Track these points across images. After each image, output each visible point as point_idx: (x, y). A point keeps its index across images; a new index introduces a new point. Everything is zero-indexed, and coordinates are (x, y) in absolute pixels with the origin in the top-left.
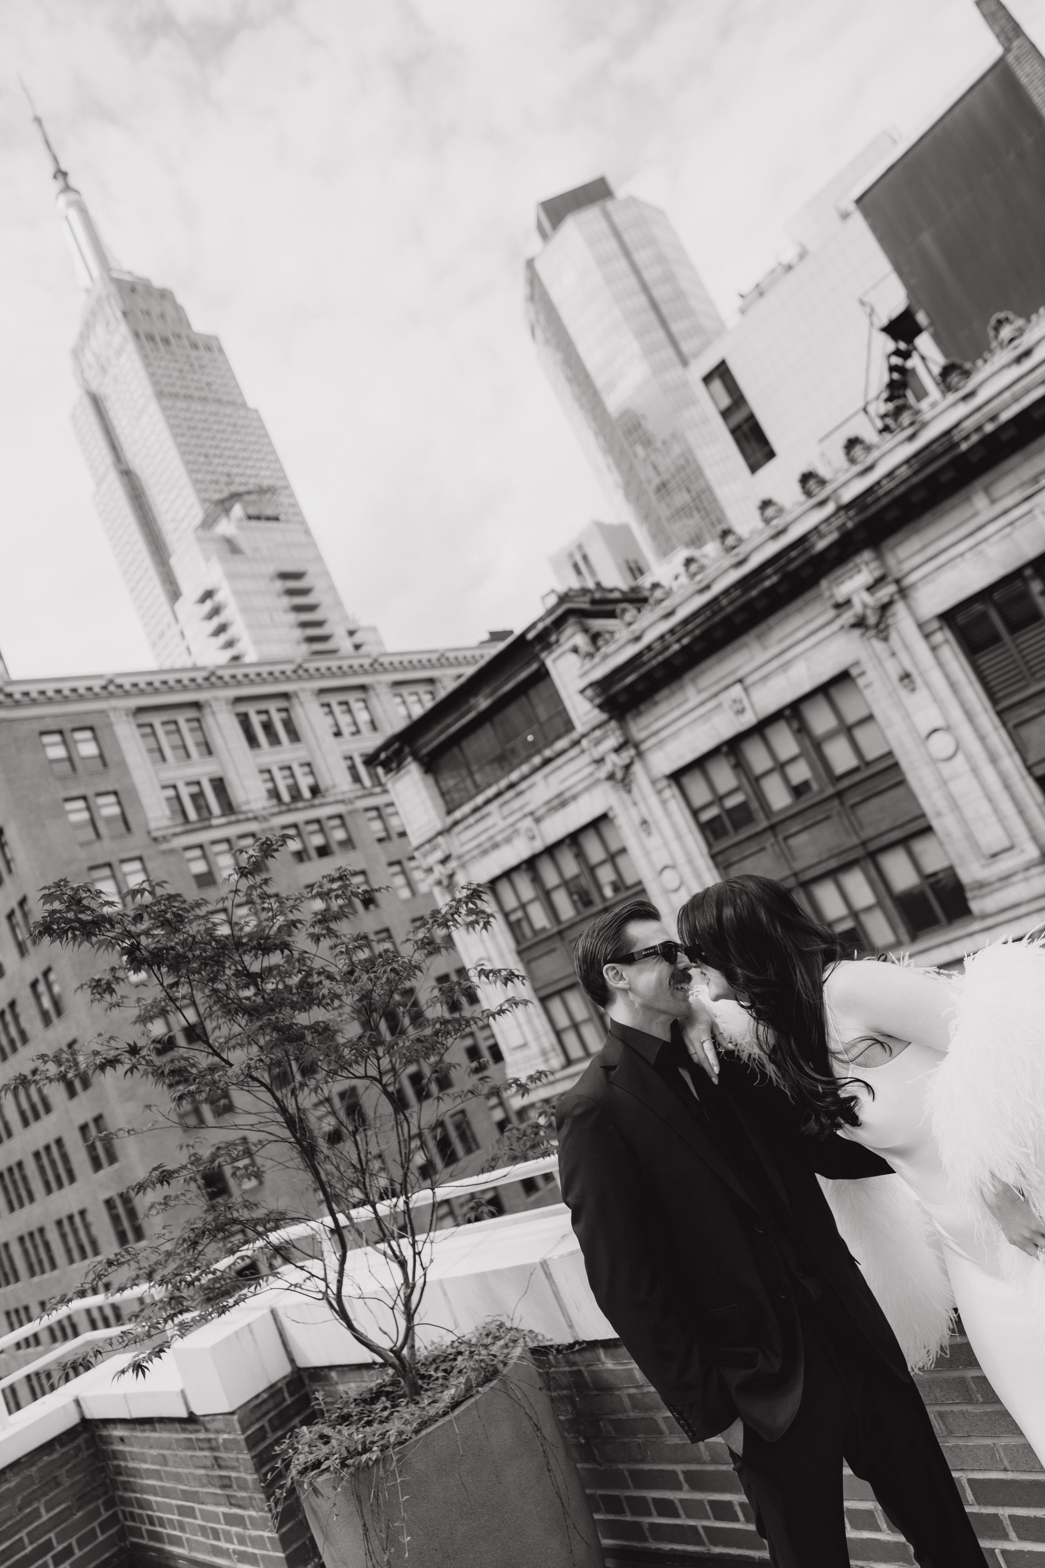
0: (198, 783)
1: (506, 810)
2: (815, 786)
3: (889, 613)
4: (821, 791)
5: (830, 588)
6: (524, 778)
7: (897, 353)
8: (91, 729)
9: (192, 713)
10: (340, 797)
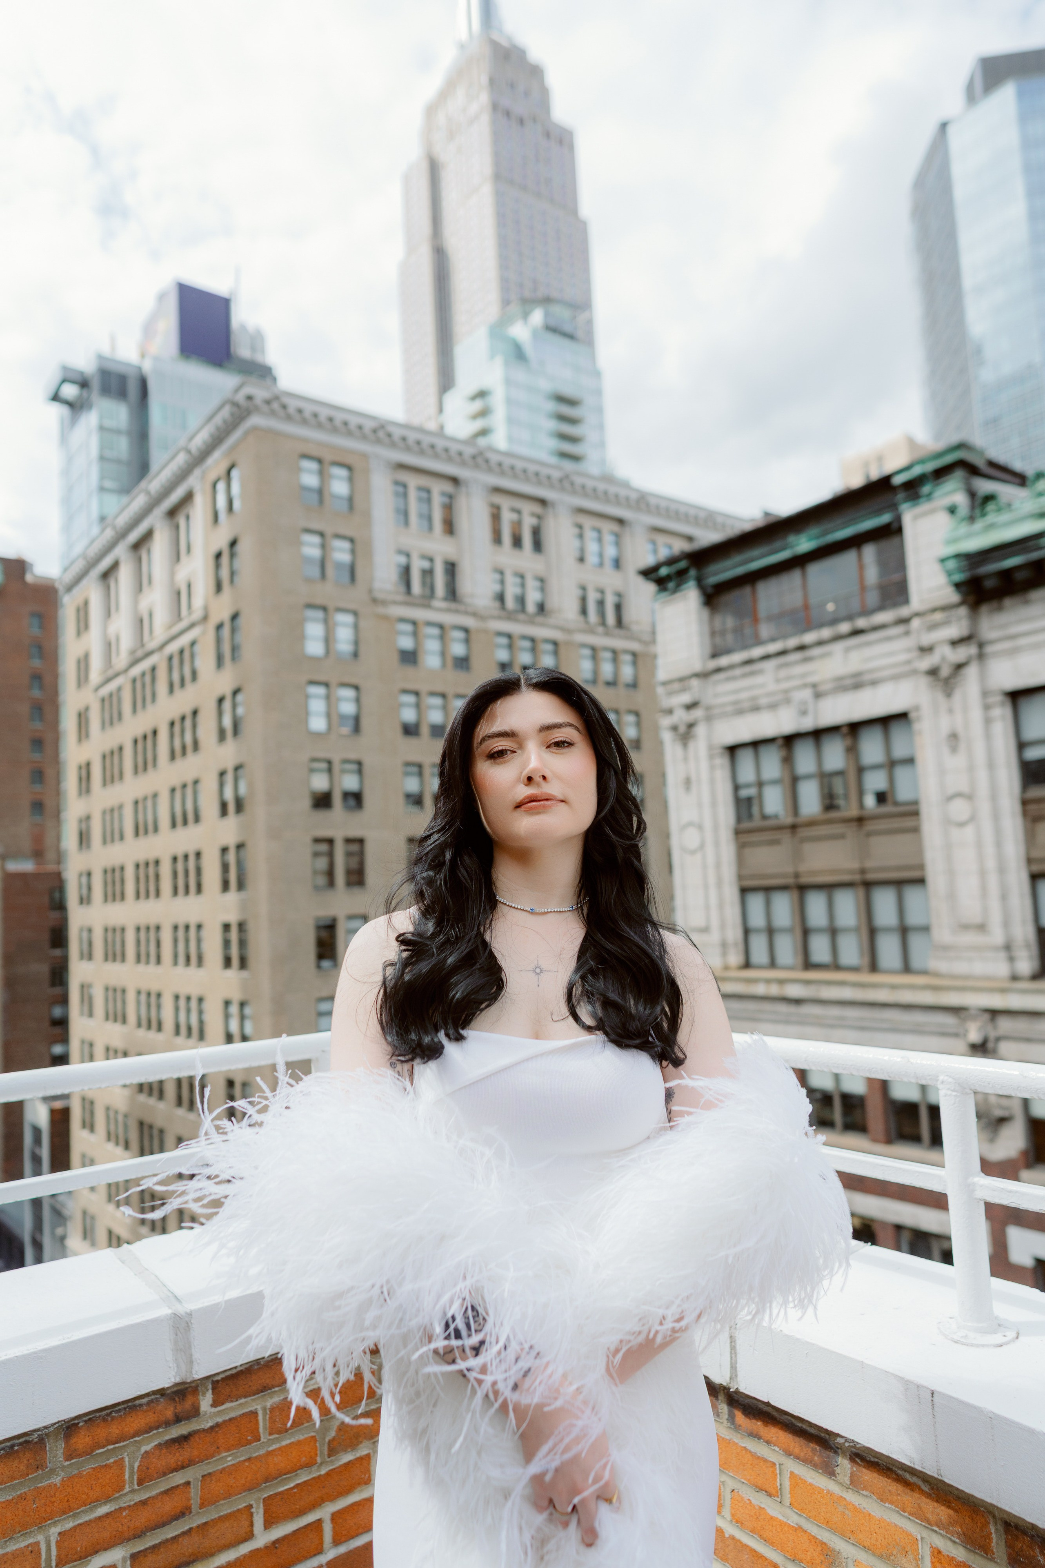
0: (431, 560)
1: (783, 673)
8: (350, 468)
9: (448, 487)
10: (561, 624)
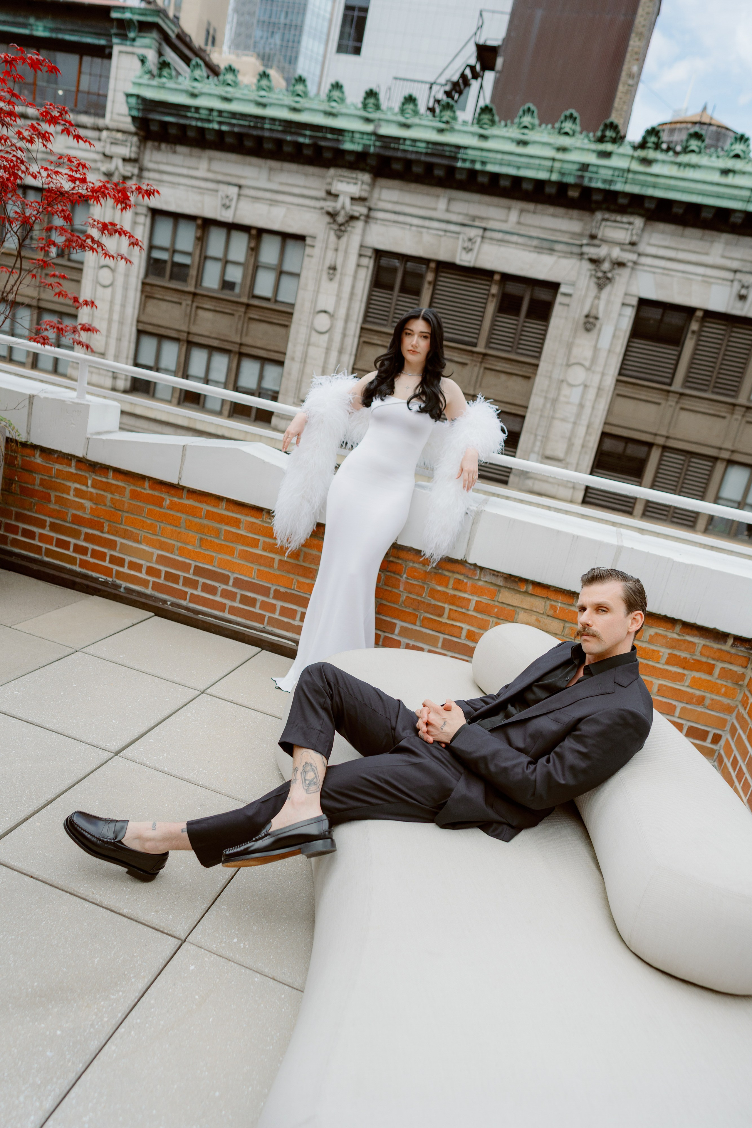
2: (237, 290)
3: (352, 224)
4: (239, 296)
5: (332, 178)
7: (472, 68)
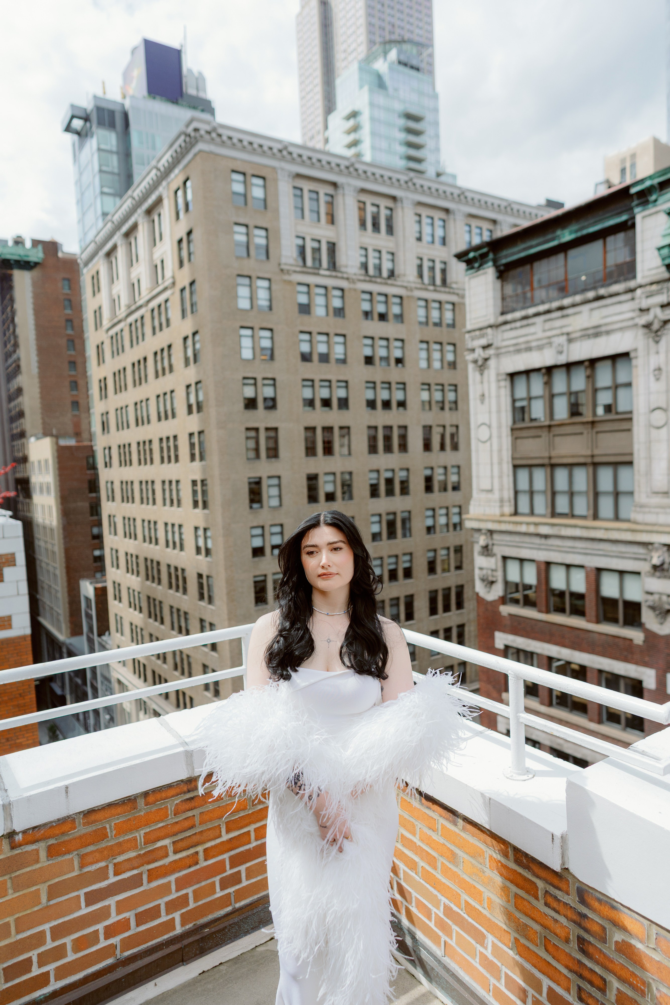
0: (319, 241)
1: (548, 325)
6: (574, 305)
8: (264, 178)
9: (330, 190)
10: (405, 284)
